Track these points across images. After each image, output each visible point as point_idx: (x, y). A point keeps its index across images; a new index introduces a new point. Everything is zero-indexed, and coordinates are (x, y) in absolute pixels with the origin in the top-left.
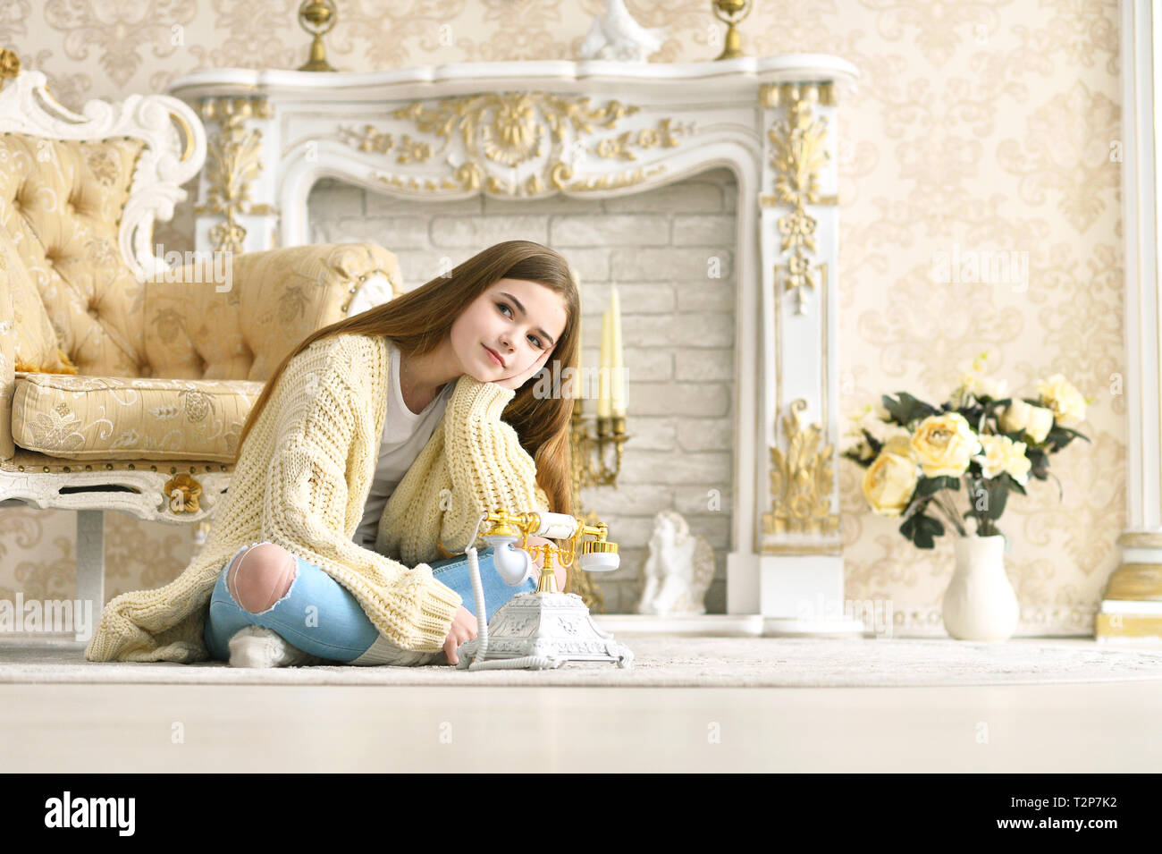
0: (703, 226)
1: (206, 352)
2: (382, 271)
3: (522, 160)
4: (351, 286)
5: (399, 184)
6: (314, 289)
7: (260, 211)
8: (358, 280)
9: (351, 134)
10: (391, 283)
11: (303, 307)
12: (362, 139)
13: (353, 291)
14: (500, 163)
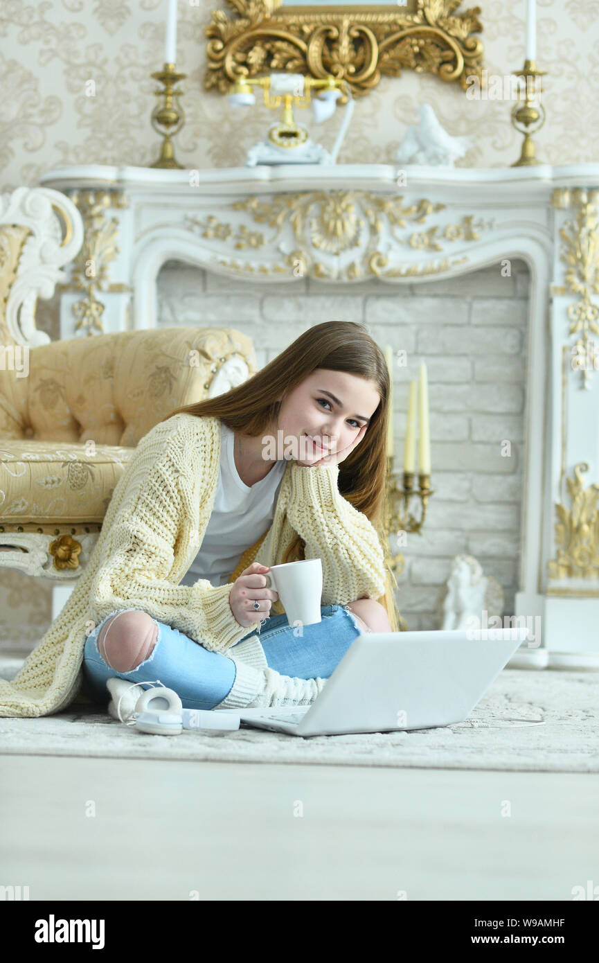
0: (498, 308)
1: (83, 418)
2: (240, 354)
3: (344, 249)
4: (213, 367)
5: (236, 267)
6: (180, 369)
7: (117, 289)
8: (219, 361)
9: (196, 223)
10: (247, 363)
11: (171, 384)
12: (205, 227)
13: (215, 370)
14: (325, 252)
